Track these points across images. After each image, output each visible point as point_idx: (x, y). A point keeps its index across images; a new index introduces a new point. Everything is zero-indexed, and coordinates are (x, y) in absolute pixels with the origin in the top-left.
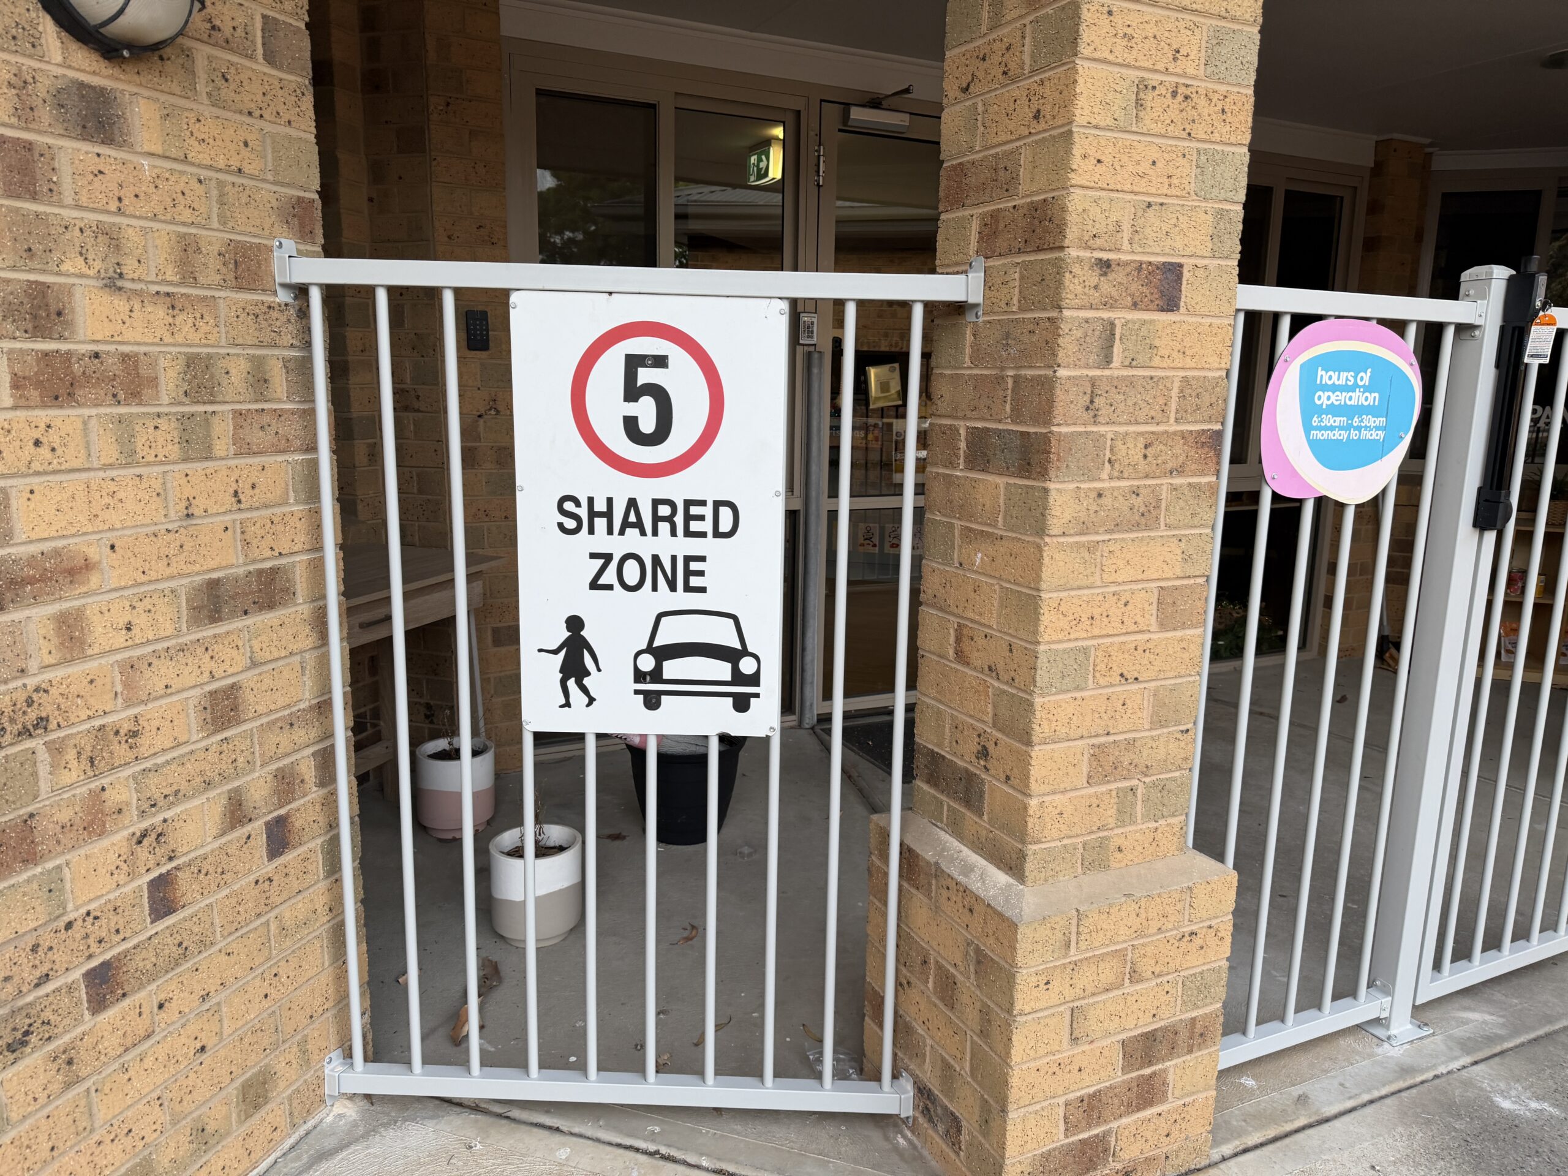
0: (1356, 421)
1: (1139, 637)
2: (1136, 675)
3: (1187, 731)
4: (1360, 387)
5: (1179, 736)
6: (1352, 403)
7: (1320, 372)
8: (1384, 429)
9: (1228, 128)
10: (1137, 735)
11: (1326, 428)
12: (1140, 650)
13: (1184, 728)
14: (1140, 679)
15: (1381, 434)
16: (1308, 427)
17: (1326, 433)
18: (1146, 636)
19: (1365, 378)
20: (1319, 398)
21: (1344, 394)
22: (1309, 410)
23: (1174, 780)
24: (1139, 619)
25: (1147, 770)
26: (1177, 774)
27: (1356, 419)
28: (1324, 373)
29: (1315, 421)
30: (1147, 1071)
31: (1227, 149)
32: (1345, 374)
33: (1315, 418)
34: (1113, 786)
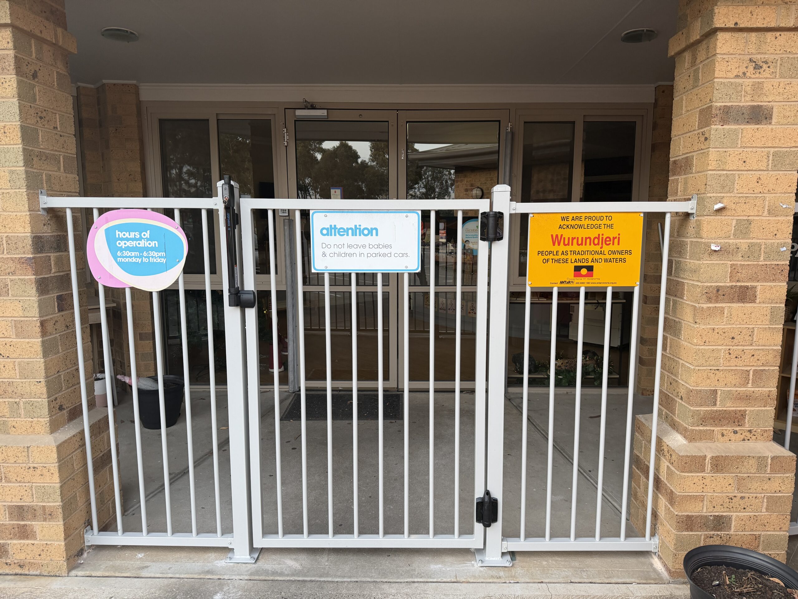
0: (145, 254)
1: (7, 340)
2: (8, 355)
3: (40, 382)
4: (144, 239)
5: (36, 383)
6: (141, 245)
7: (117, 233)
8: (165, 257)
9: (9, 139)
10: (14, 380)
11: (126, 257)
12: (8, 345)
13: (39, 380)
14: (10, 357)
15: (164, 260)
16: (115, 257)
17: (127, 260)
18: (11, 340)
19: (147, 235)
20: (119, 244)
21: (135, 242)
22: (114, 250)
23: (38, 402)
24: (5, 333)
25: (22, 396)
26: (40, 400)
27: (145, 253)
28: (120, 233)
29: (119, 254)
30: (22, 523)
31: (9, 147)
32: (133, 233)
33: (119, 252)
34: (6, 400)
